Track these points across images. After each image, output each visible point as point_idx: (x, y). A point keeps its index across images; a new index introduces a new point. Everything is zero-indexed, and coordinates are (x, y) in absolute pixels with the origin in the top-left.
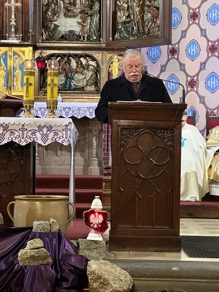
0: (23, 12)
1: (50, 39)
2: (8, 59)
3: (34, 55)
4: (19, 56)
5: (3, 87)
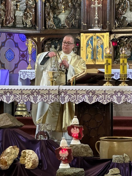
0: (103, 10)
1: (120, 26)
2: (94, 41)
3: (110, 37)
4: (100, 39)
5: (91, 59)
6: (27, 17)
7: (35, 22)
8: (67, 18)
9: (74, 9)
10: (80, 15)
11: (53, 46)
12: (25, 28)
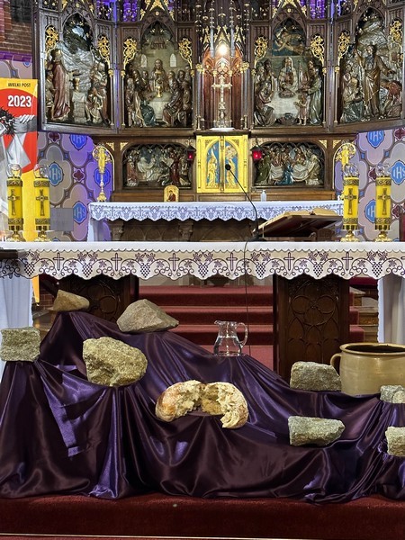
2: (220, 150)
4: (232, 146)
5: (214, 184)
6: (92, 105)
7: (107, 114)
8: (167, 108)
9: (180, 92)
10: (190, 103)
11: (143, 159)
12: (90, 124)
